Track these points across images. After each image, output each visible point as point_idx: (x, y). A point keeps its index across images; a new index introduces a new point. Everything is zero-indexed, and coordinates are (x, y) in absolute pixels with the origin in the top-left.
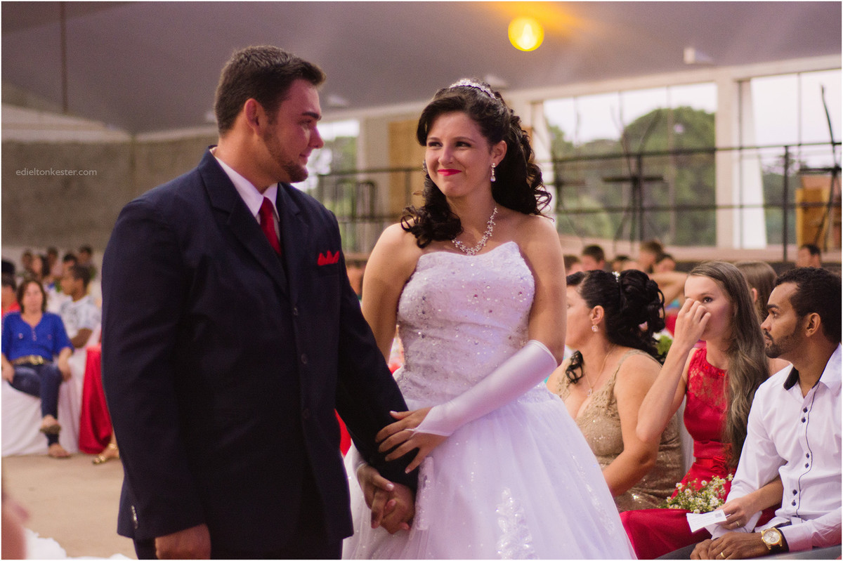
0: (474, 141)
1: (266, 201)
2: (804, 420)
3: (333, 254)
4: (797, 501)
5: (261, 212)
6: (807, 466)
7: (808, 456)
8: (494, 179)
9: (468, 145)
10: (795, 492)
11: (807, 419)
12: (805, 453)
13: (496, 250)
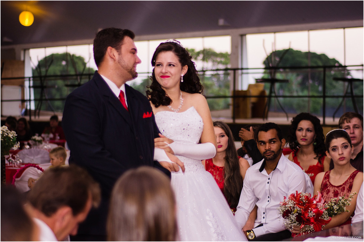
0: (176, 64)
1: (122, 92)
2: (268, 183)
3: (150, 114)
4: (265, 217)
5: (119, 96)
6: (268, 201)
7: (269, 197)
8: (182, 81)
9: (174, 66)
10: (264, 213)
11: (269, 182)
12: (268, 196)
13: (188, 110)
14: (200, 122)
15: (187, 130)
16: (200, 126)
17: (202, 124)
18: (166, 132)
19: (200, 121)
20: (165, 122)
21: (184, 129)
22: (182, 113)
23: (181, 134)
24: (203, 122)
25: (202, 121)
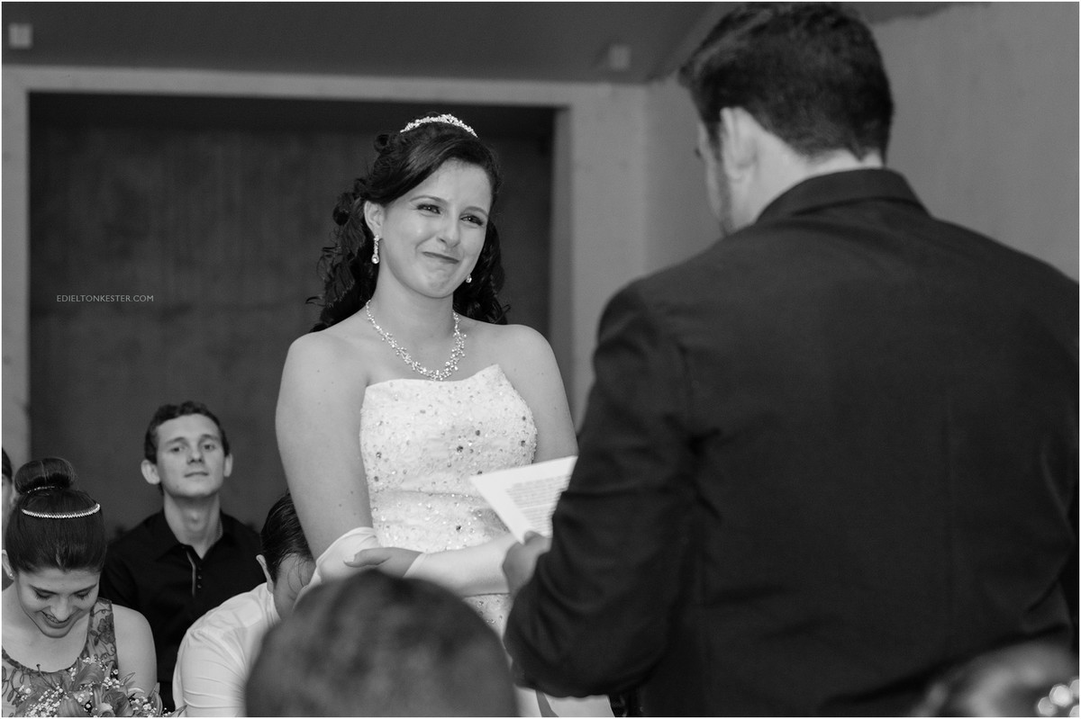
13: (478, 376)
14: (523, 423)
15: (472, 451)
16: (523, 437)
17: (532, 430)
18: (386, 460)
19: (524, 419)
20: (385, 421)
21: (461, 448)
22: (458, 383)
23: (449, 466)
24: (535, 422)
25: (529, 418)
